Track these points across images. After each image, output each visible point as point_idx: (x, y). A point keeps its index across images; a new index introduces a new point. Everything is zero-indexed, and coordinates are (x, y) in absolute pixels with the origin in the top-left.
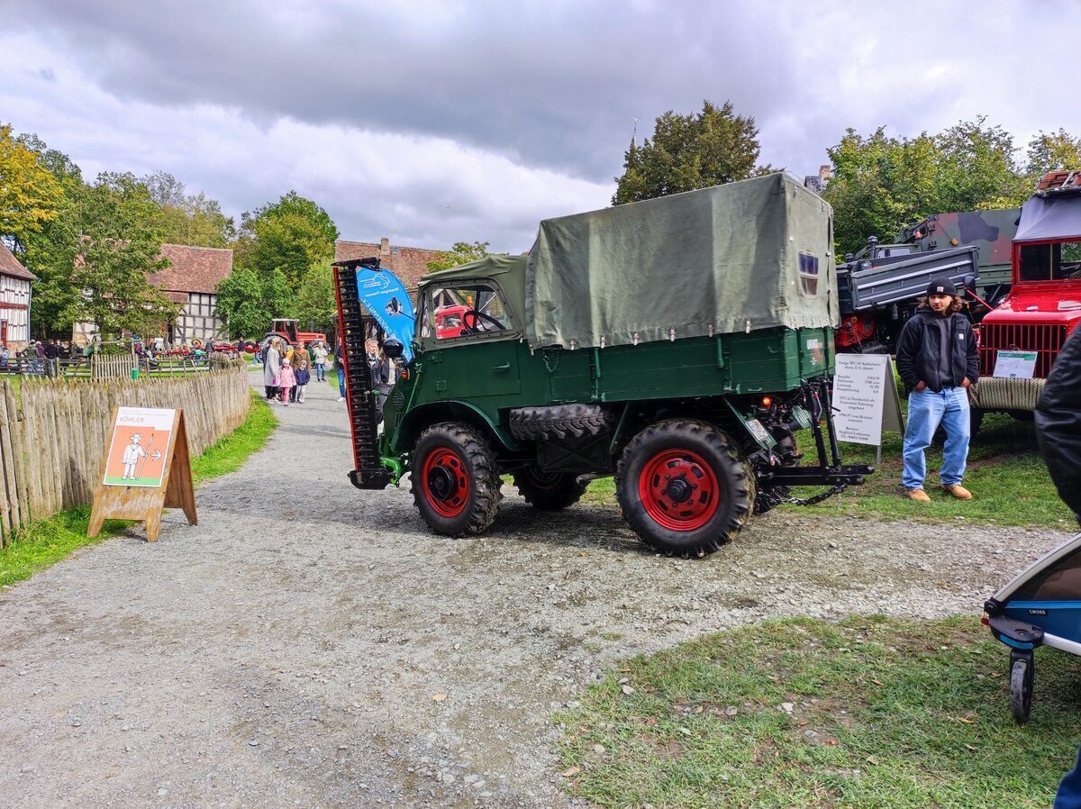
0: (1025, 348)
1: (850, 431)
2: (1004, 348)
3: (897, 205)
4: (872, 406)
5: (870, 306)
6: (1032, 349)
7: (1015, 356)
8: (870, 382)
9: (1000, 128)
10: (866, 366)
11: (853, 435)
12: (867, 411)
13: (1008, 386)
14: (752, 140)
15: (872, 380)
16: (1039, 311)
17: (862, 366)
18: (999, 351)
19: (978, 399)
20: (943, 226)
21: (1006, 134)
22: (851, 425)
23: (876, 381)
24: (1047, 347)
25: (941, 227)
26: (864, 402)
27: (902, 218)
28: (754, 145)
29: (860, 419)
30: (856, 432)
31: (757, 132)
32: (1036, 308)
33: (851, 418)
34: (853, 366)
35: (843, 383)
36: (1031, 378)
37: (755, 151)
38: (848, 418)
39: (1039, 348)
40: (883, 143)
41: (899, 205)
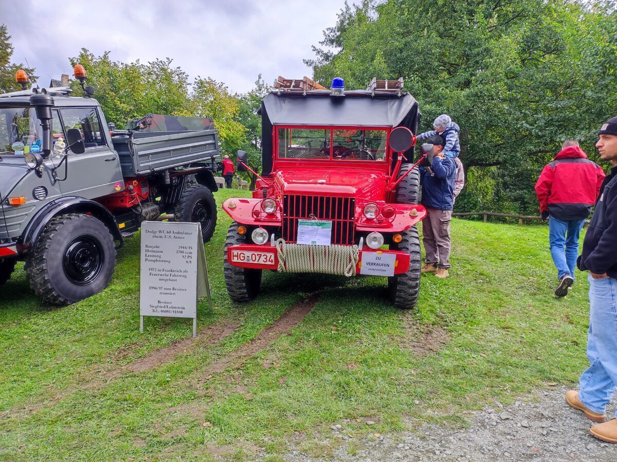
0: (321, 217)
1: (163, 305)
2: (303, 216)
3: (122, 105)
4: (185, 277)
5: (149, 171)
6: (327, 218)
7: (312, 224)
8: (181, 252)
9: (180, 69)
10: (177, 235)
11: (166, 309)
12: (180, 283)
13: (311, 252)
14: (6, 42)
15: (185, 250)
16: (326, 184)
17: (172, 235)
18: (300, 220)
19: (285, 264)
20: (156, 122)
21: (184, 73)
22: (164, 298)
23: (188, 250)
24: (339, 217)
25: (154, 122)
26: (177, 273)
27: (126, 114)
28: (8, 46)
29: (172, 291)
30: (169, 305)
31: (9, 37)
32: (324, 181)
33: (163, 291)
34: (162, 235)
35: (152, 254)
36: (329, 245)
37: (9, 50)
38: (159, 291)
39: (333, 217)
40: (108, 64)
41: (125, 106)
